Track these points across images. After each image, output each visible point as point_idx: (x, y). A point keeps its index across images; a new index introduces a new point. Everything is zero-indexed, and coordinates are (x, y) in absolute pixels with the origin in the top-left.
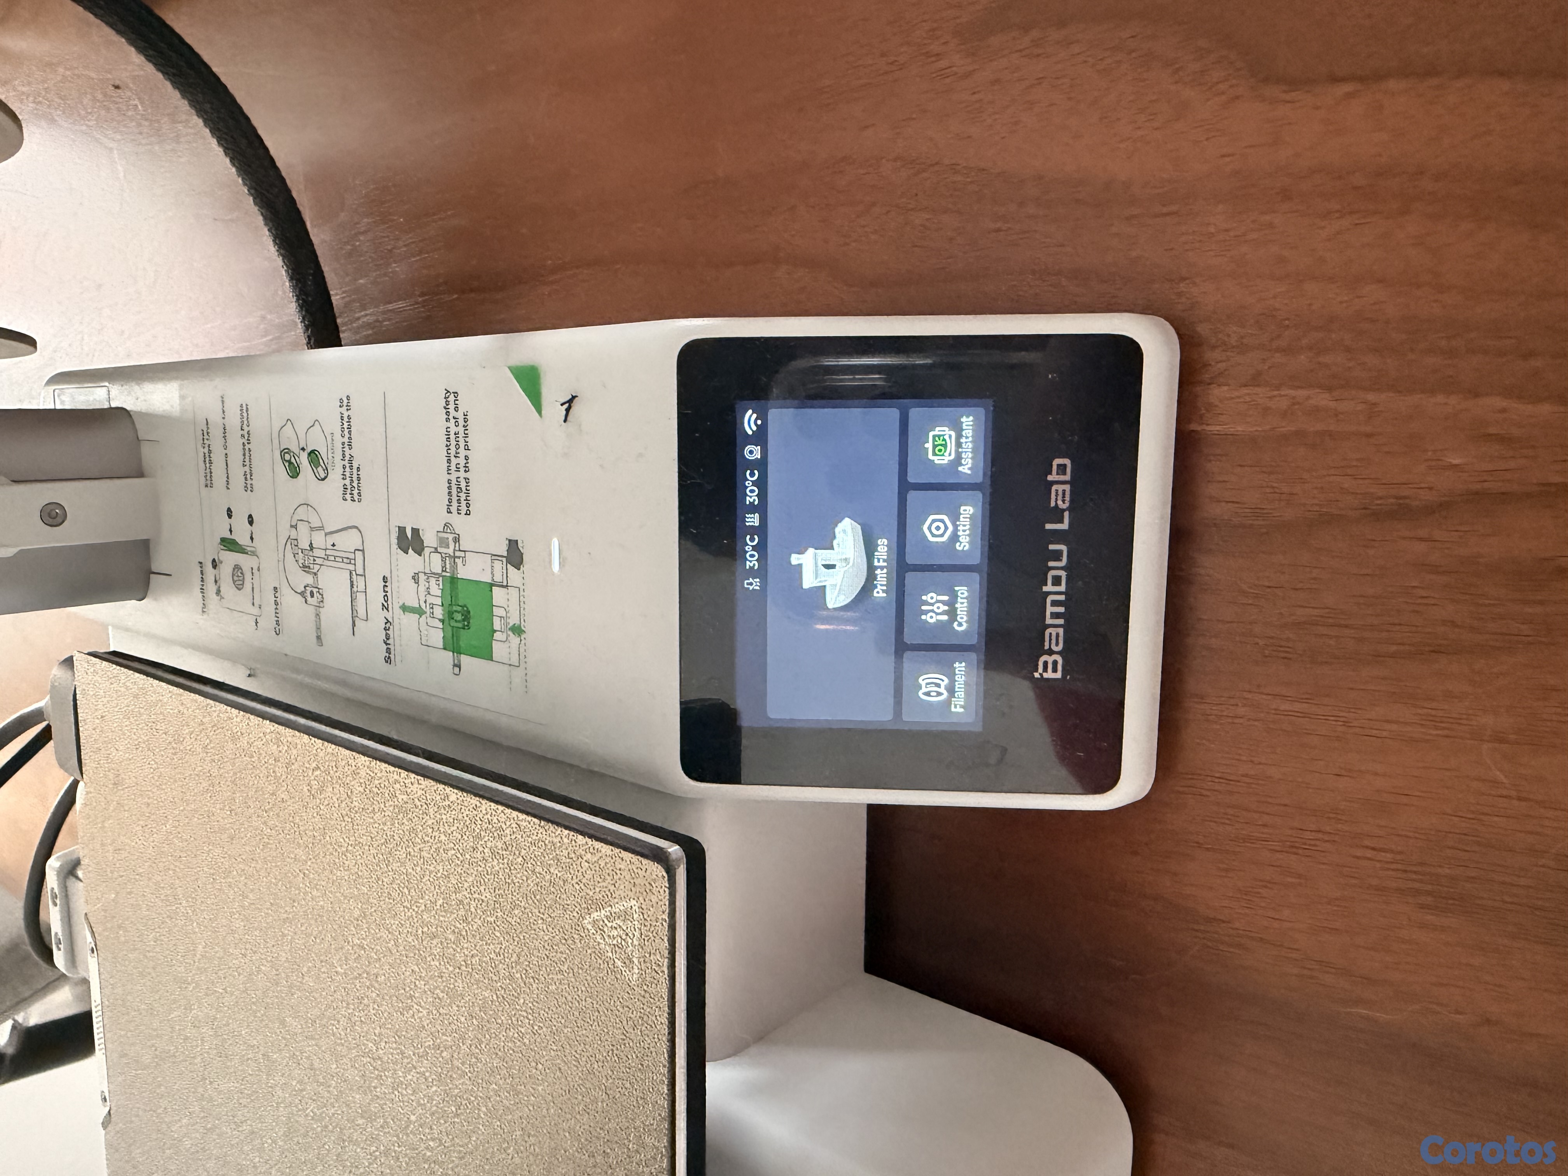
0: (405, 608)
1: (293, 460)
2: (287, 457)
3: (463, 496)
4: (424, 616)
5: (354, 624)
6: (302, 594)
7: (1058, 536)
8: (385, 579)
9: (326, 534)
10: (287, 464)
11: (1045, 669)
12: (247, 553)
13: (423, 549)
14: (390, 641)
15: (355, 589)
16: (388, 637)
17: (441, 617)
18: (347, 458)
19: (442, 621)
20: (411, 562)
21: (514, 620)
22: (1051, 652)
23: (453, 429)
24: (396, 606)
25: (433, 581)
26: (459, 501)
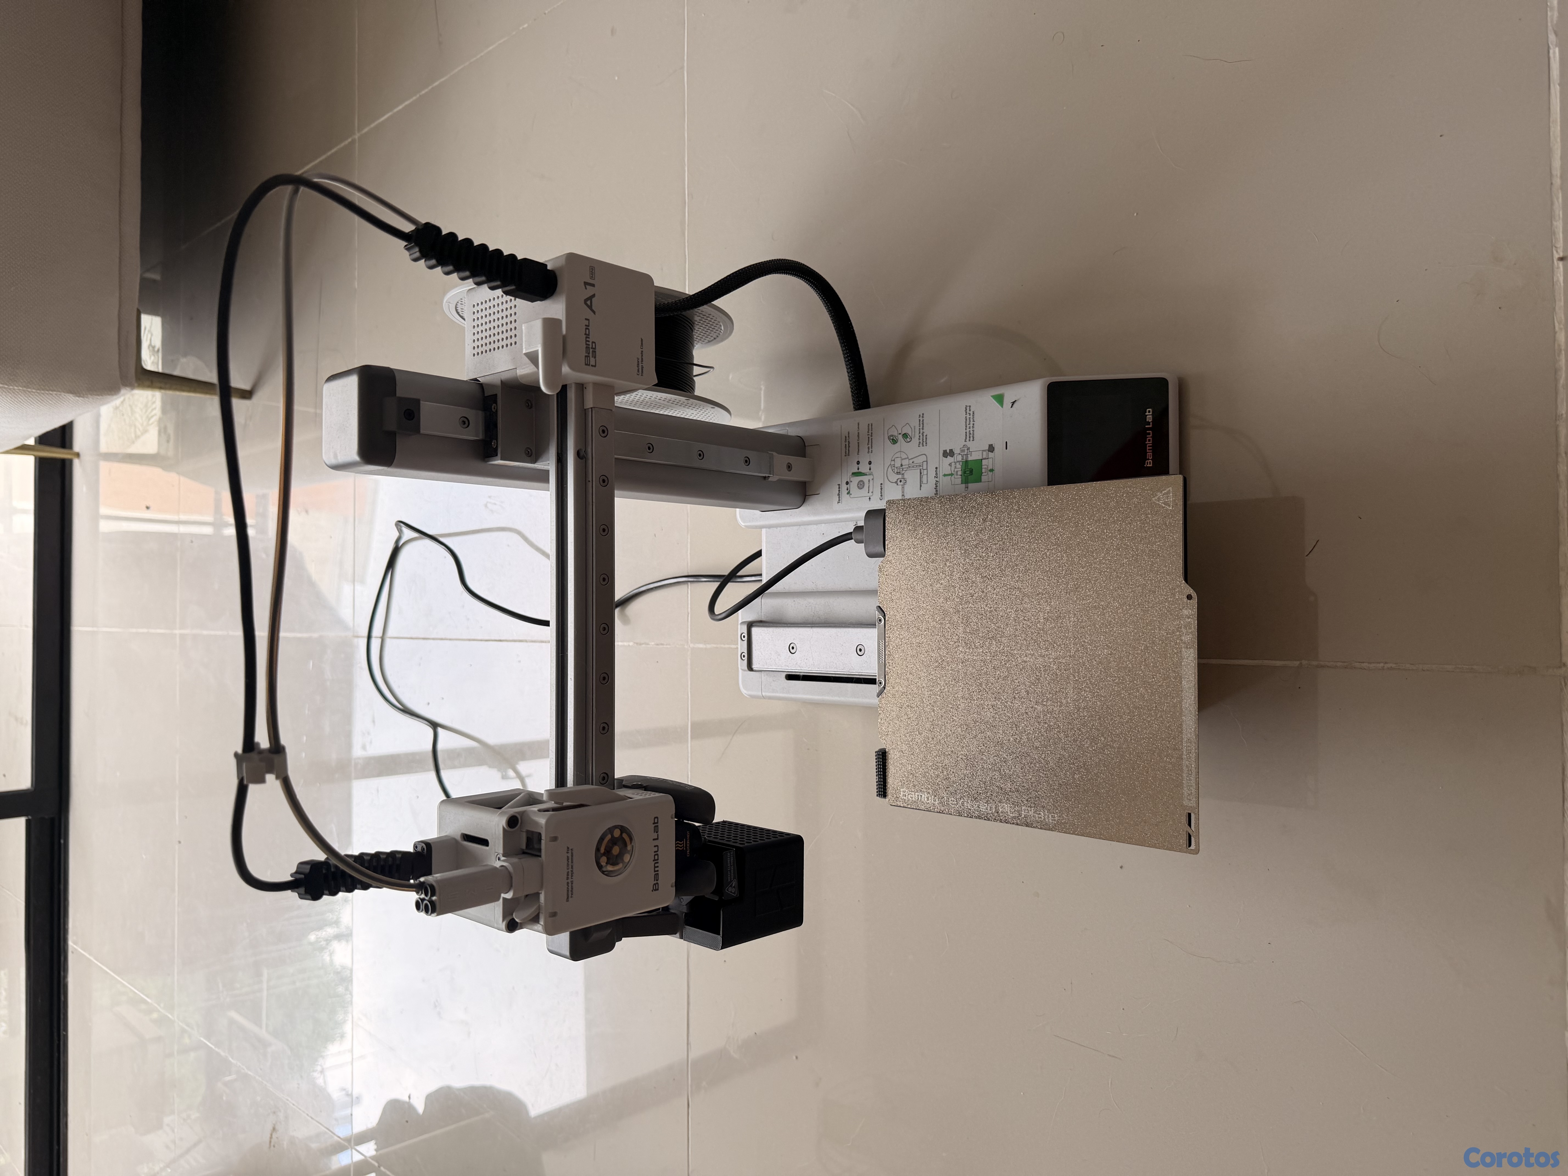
0: (945, 475)
1: (894, 438)
2: (892, 438)
3: (971, 435)
4: (953, 476)
5: (921, 486)
6: (896, 482)
7: (1149, 429)
8: (936, 468)
9: (909, 460)
10: (891, 441)
11: (1147, 464)
12: (867, 475)
13: (954, 455)
14: (938, 488)
15: (922, 474)
16: (937, 486)
17: (960, 474)
18: (921, 433)
19: (961, 475)
20: (950, 459)
21: (990, 468)
22: (1149, 459)
23: (968, 416)
24: (941, 475)
25: (958, 464)
26: (970, 437)
